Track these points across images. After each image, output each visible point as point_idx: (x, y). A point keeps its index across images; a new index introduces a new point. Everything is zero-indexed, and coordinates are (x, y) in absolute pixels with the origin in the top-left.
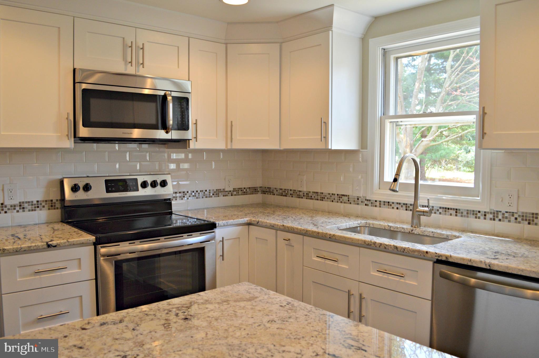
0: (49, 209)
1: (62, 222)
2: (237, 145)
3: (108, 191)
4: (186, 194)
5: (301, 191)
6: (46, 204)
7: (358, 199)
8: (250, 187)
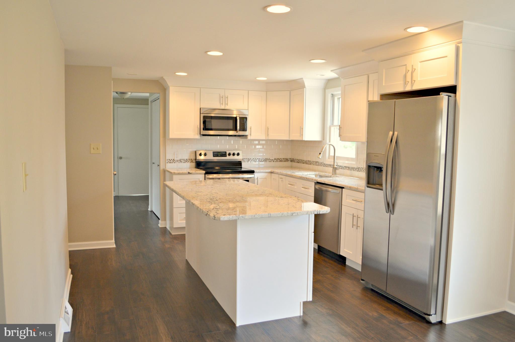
0: (191, 163)
1: (195, 168)
2: (270, 138)
3: (214, 156)
4: (250, 160)
5: (304, 160)
6: (190, 160)
7: (321, 164)
8: (284, 158)
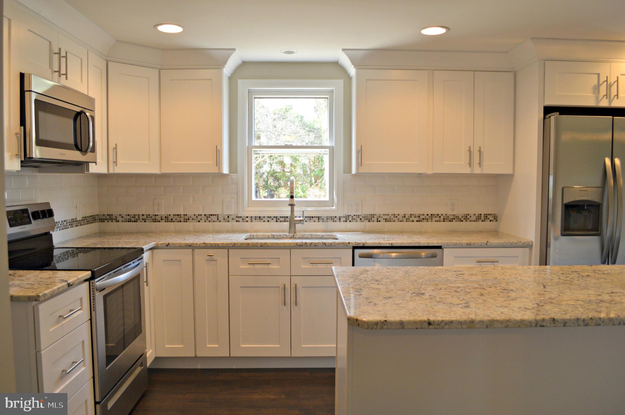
3: (11, 225)
5: (157, 215)
7: (228, 217)
